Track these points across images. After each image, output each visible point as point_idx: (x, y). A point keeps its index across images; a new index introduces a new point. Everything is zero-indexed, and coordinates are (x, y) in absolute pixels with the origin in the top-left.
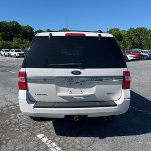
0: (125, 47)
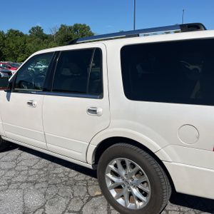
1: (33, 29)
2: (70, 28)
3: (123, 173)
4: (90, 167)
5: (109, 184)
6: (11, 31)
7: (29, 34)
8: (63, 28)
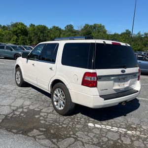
0: (31, 43)
1: (67, 26)
2: (91, 26)
3: (59, 95)
4: (50, 93)
5: (54, 100)
6: (54, 27)
7: (64, 29)
8: (87, 27)
